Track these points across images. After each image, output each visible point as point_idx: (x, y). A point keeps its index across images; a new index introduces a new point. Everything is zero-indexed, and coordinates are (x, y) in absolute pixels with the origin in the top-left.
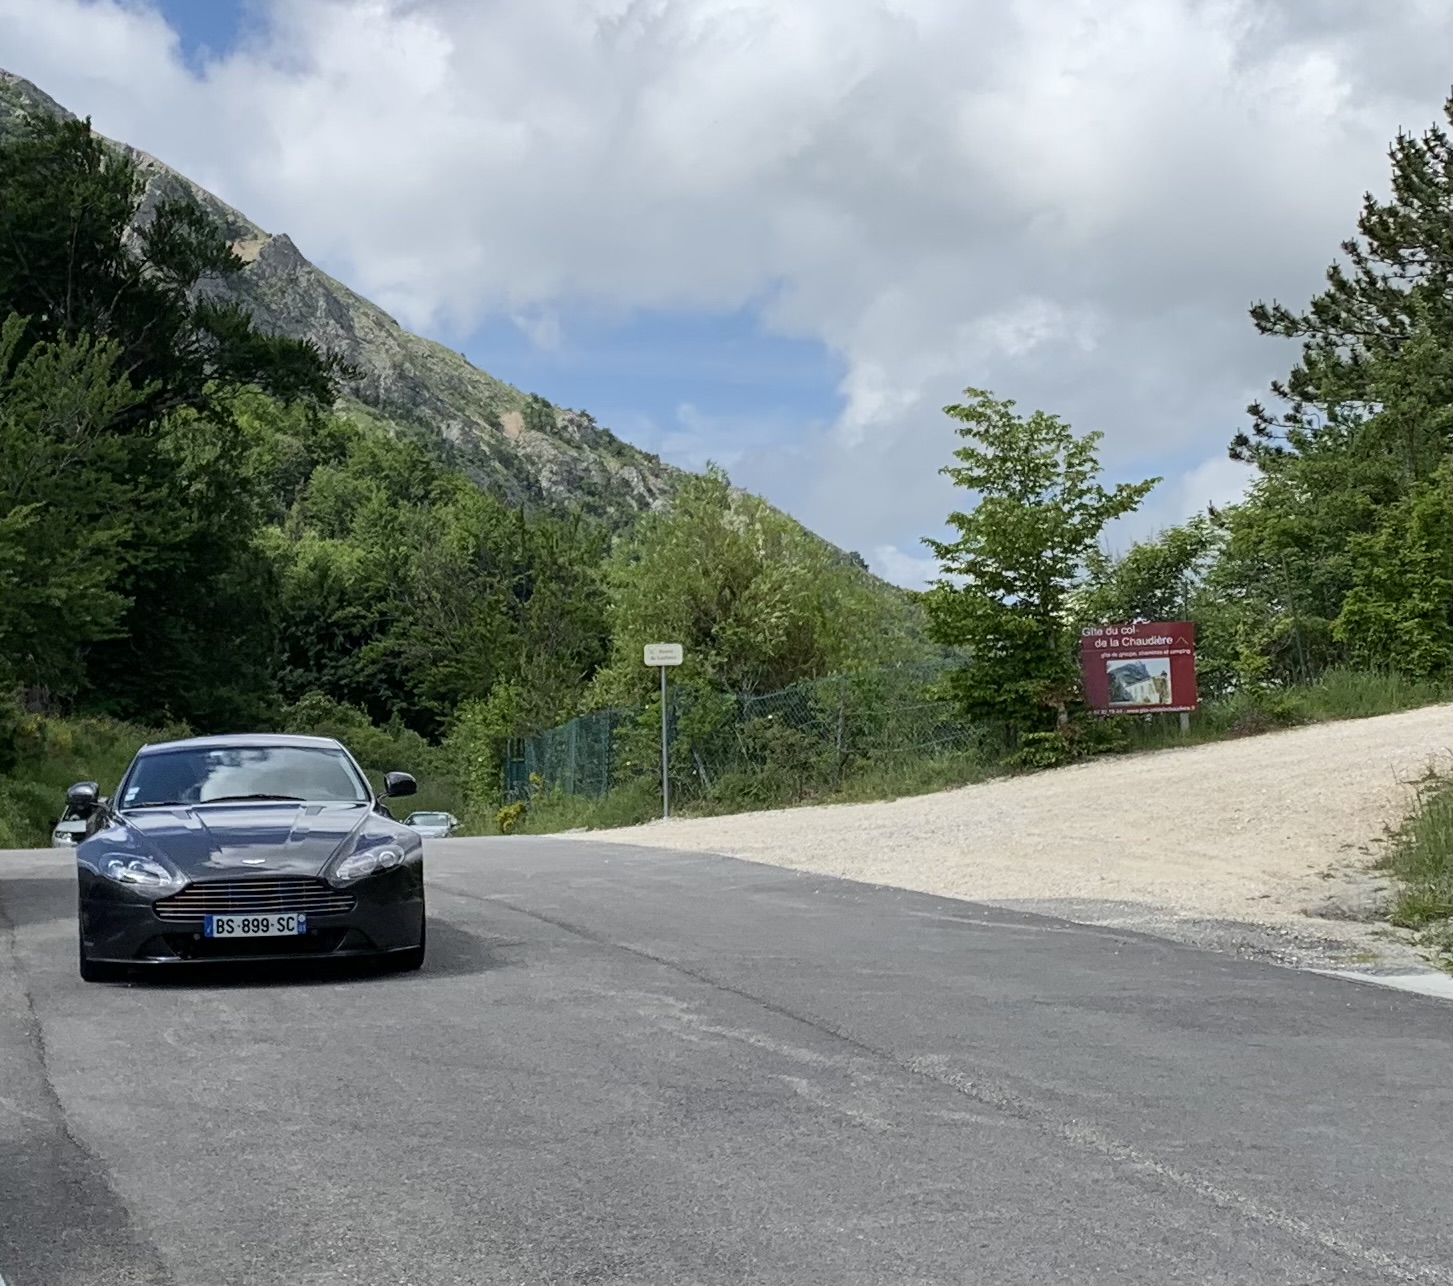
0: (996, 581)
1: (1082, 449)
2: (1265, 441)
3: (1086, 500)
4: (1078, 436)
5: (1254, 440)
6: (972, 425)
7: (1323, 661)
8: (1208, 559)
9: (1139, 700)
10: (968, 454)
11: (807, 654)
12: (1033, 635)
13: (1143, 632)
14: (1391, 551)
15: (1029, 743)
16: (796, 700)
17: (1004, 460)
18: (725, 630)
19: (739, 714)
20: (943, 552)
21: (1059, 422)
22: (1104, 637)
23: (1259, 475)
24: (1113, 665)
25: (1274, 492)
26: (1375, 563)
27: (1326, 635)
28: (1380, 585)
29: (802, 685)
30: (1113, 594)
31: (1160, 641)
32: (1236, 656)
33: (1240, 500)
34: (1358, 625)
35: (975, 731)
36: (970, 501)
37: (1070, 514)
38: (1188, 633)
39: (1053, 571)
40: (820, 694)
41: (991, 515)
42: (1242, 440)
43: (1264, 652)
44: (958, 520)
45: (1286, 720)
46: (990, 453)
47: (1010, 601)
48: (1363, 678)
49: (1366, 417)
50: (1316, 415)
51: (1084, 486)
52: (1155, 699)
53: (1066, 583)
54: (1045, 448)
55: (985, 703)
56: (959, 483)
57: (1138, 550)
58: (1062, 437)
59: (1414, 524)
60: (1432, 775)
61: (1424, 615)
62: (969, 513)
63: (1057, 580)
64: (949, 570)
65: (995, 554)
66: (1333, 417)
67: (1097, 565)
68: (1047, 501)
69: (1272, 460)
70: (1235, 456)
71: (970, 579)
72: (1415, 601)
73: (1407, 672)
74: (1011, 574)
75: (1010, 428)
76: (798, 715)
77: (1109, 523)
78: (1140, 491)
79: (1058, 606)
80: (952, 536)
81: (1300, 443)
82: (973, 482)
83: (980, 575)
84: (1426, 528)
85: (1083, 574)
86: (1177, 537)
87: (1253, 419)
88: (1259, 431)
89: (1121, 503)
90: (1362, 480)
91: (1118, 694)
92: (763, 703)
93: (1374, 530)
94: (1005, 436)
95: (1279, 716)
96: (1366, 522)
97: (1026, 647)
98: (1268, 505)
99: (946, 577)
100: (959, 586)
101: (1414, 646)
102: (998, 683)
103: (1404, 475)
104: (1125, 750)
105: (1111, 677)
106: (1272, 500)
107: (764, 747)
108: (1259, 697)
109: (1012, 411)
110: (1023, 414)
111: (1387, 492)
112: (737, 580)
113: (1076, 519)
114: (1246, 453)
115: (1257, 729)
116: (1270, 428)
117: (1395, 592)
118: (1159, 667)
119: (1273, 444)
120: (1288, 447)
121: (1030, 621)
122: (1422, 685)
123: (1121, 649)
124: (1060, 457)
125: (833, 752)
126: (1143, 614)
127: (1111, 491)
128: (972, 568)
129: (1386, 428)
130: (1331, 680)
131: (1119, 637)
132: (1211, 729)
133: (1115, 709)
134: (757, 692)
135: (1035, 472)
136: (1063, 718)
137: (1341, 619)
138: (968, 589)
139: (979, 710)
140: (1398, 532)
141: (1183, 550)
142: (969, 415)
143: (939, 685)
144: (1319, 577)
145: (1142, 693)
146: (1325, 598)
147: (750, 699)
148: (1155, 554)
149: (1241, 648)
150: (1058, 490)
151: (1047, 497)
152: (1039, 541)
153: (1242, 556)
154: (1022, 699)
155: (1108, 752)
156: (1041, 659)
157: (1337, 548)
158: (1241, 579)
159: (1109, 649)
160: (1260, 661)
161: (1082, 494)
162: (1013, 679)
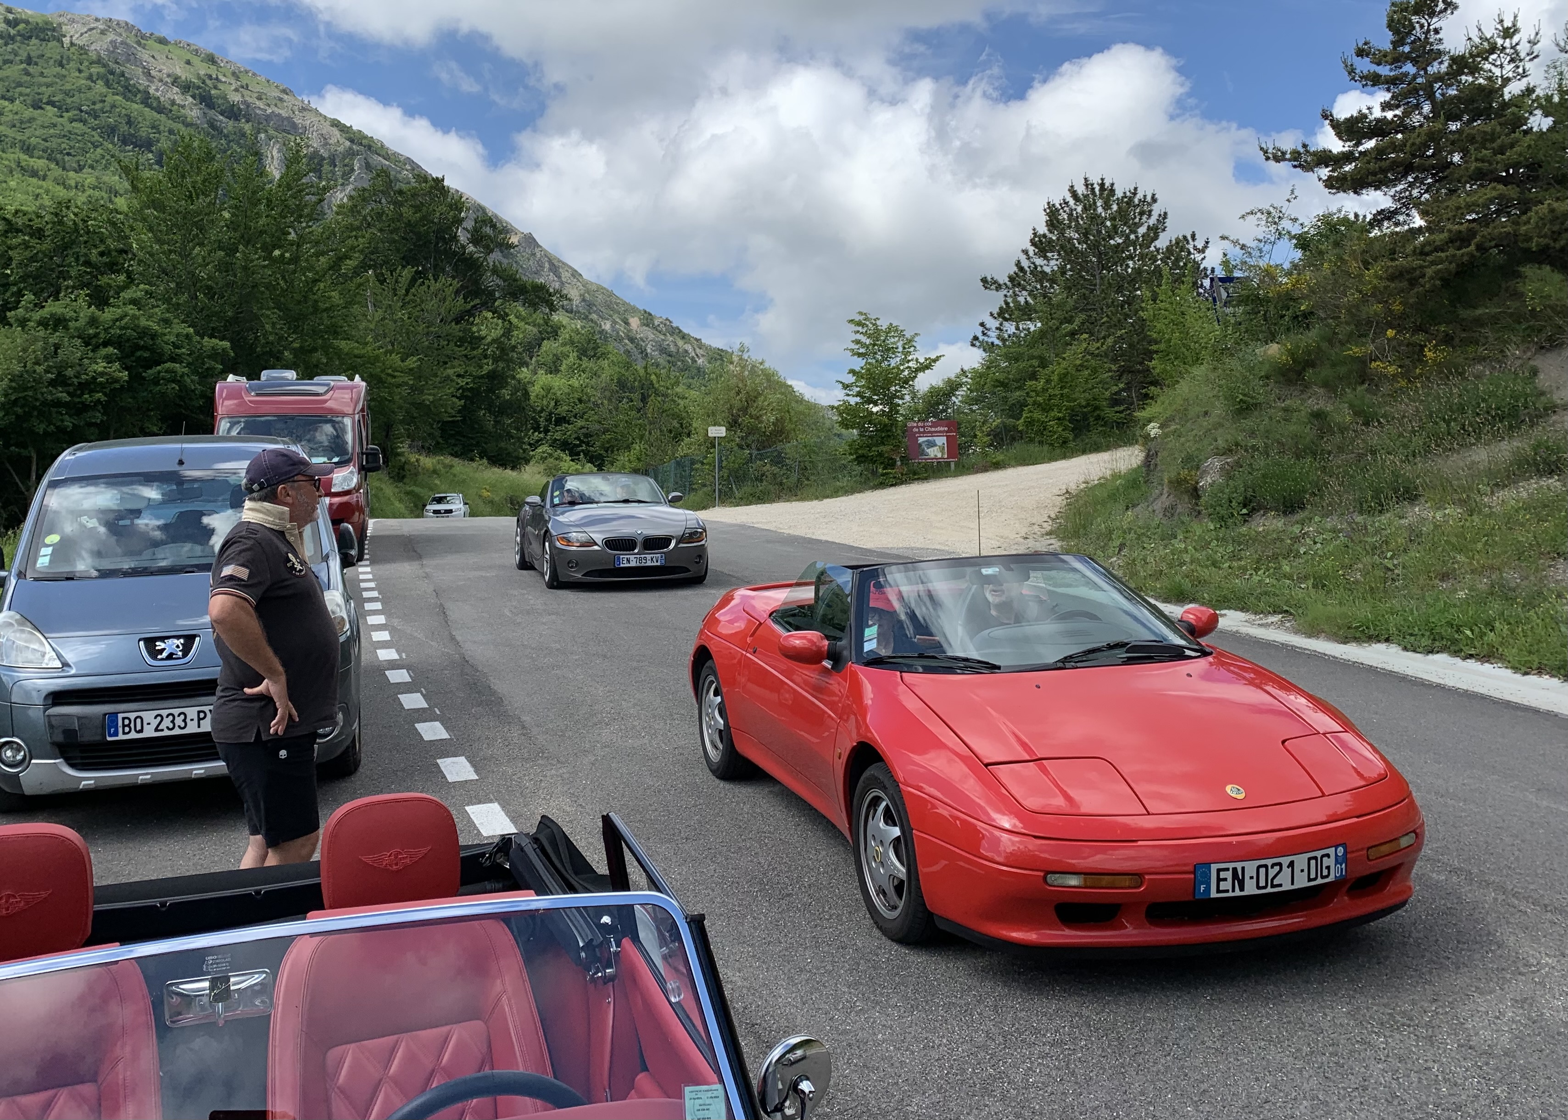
0: (870, 401)
1: (910, 341)
2: (986, 339)
3: (910, 364)
4: (908, 335)
5: (981, 338)
6: (860, 329)
7: (1013, 439)
8: (961, 392)
9: (932, 456)
10: (857, 342)
11: (781, 432)
12: (885, 425)
13: (934, 425)
14: (1044, 390)
15: (883, 475)
16: (775, 454)
17: (874, 345)
18: (745, 420)
19: (750, 460)
20: (846, 386)
21: (900, 328)
22: (917, 427)
23: (984, 355)
24: (921, 440)
25: (991, 362)
26: (1037, 395)
27: (1015, 427)
28: (1040, 405)
29: (779, 446)
30: (920, 406)
31: (942, 429)
32: (975, 436)
33: (977, 366)
34: (1030, 423)
35: (858, 469)
36: (859, 364)
37: (903, 371)
38: (954, 426)
39: (895, 396)
40: (788, 451)
41: (868, 370)
42: (976, 338)
43: (988, 435)
44: (852, 372)
45: (997, 466)
46: (868, 342)
47: (875, 409)
48: (1031, 447)
49: (1032, 328)
50: (1010, 328)
51: (910, 358)
52: (939, 455)
53: (900, 402)
54: (892, 340)
55: (863, 456)
56: (853, 355)
57: (932, 387)
58: (901, 335)
59: (1055, 378)
60: (1067, 492)
61: (1059, 419)
62: (857, 369)
63: (897, 401)
64: (848, 395)
65: (869, 388)
66: (1017, 328)
67: (914, 395)
68: (893, 365)
69: (989, 348)
70: (973, 345)
71: (858, 399)
72: (1055, 413)
73: (1052, 445)
74: (876, 397)
75: (877, 330)
76: (778, 460)
77: (921, 375)
78: (935, 361)
79: (897, 412)
80: (851, 379)
81: (1004, 340)
82: (860, 355)
83: (862, 397)
84: (1060, 380)
85: (908, 398)
86: (949, 381)
87: (981, 329)
88: (984, 334)
89: (926, 366)
90: (1032, 357)
91: (923, 453)
92: (761, 455)
93: (1036, 380)
94: (875, 334)
95: (994, 464)
96: (1033, 376)
97: (881, 430)
98: (988, 368)
99: (846, 398)
100: (853, 403)
101: (1055, 433)
102: (869, 447)
103: (1050, 355)
104: (926, 479)
105: (920, 445)
106: (989, 365)
107: (762, 475)
108: (985, 455)
109: (878, 322)
110: (883, 324)
111: (1044, 363)
112: (752, 398)
113: (906, 373)
114: (978, 344)
115: (985, 469)
116: (989, 333)
117: (1046, 408)
118: (941, 441)
119: (990, 340)
120: (997, 342)
121: (885, 419)
122: (1058, 451)
123: (924, 432)
124: (900, 344)
125: (794, 478)
126: (934, 417)
127: (922, 360)
128: (859, 394)
129: (1042, 333)
130: (1018, 447)
131: (924, 427)
132: (964, 469)
133: (922, 459)
134: (758, 450)
135: (889, 351)
136: (899, 463)
137: (1022, 420)
138: (857, 404)
139: (861, 459)
140: (1048, 381)
141: (952, 387)
142: (859, 324)
143: (843, 448)
144: (1011, 401)
145: (934, 453)
146: (1015, 410)
147: (755, 452)
148: (940, 389)
149: (978, 433)
150: (898, 359)
151: (893, 363)
152: (889, 382)
153: (977, 390)
154: (880, 455)
155: (918, 479)
156: (889, 436)
157: (1019, 388)
158: (976, 401)
159: (919, 432)
160: (986, 439)
161: (909, 361)
162: (877, 445)
